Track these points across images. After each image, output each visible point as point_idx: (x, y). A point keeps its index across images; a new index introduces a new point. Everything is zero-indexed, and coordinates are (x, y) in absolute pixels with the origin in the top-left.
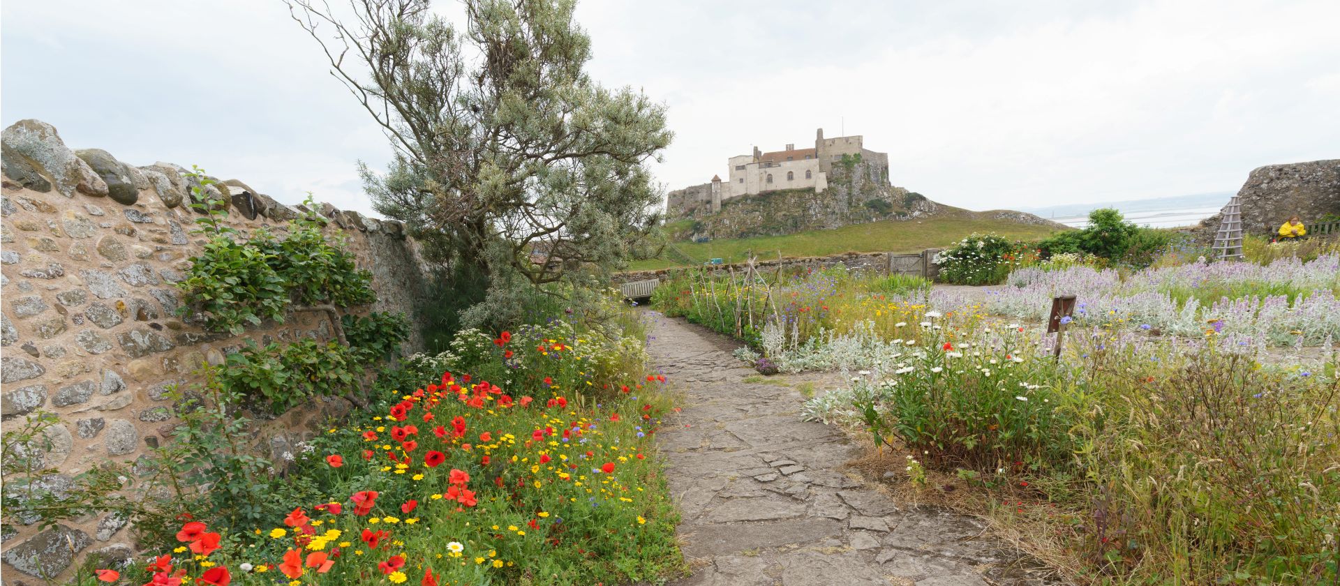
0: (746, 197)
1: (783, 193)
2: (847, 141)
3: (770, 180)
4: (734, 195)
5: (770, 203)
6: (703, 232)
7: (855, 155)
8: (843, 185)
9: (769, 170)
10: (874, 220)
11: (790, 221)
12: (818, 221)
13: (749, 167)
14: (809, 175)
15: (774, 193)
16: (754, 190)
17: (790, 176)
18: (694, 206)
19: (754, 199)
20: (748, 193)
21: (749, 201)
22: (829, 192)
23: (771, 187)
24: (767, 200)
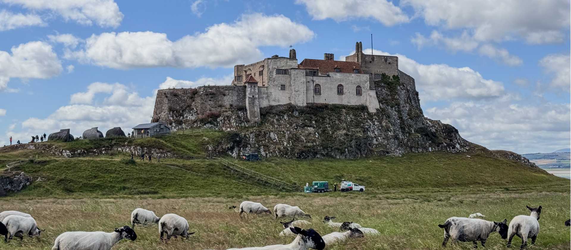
0: (291, 108)
1: (336, 109)
2: (386, 60)
3: (317, 90)
4: (274, 104)
5: (324, 119)
6: (245, 146)
7: (394, 76)
8: (392, 107)
9: (318, 80)
10: (430, 149)
11: (353, 143)
12: (380, 145)
13: (293, 72)
14: (359, 92)
15: (325, 107)
16: (301, 101)
17: (340, 90)
18: (215, 111)
19: (302, 111)
20: (293, 102)
21: (296, 114)
22: (381, 112)
23: (321, 100)
24: (320, 114)
